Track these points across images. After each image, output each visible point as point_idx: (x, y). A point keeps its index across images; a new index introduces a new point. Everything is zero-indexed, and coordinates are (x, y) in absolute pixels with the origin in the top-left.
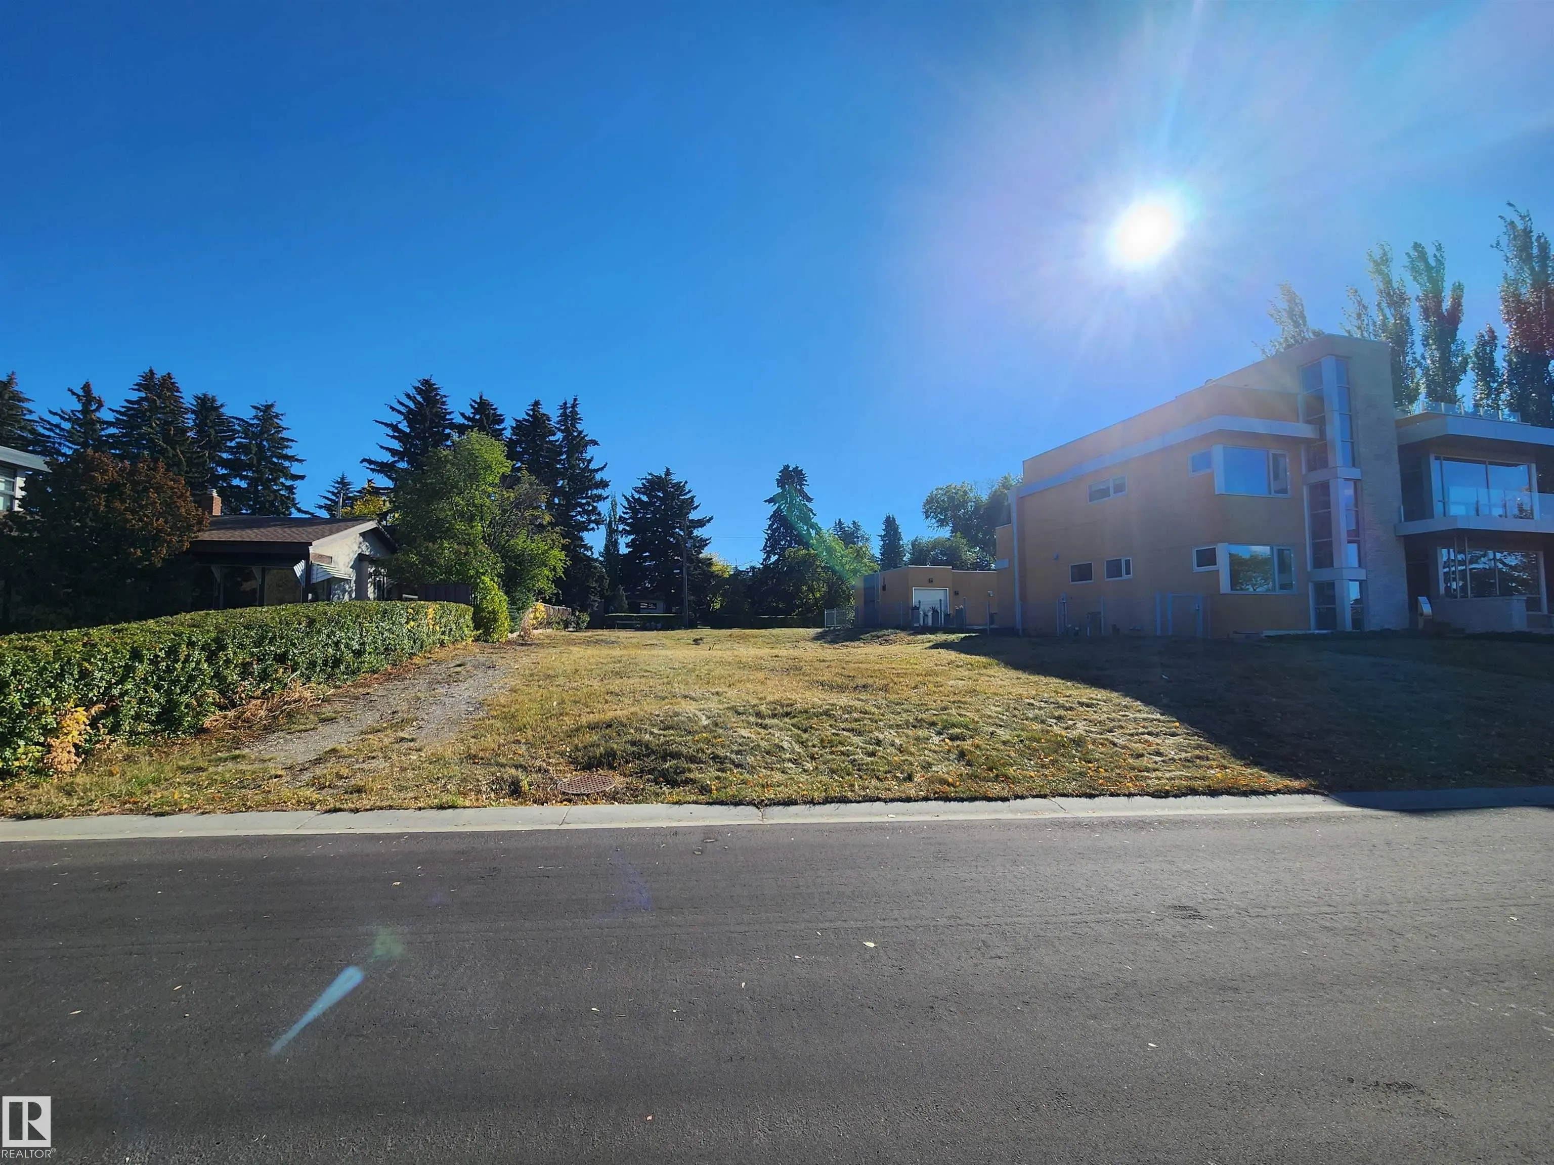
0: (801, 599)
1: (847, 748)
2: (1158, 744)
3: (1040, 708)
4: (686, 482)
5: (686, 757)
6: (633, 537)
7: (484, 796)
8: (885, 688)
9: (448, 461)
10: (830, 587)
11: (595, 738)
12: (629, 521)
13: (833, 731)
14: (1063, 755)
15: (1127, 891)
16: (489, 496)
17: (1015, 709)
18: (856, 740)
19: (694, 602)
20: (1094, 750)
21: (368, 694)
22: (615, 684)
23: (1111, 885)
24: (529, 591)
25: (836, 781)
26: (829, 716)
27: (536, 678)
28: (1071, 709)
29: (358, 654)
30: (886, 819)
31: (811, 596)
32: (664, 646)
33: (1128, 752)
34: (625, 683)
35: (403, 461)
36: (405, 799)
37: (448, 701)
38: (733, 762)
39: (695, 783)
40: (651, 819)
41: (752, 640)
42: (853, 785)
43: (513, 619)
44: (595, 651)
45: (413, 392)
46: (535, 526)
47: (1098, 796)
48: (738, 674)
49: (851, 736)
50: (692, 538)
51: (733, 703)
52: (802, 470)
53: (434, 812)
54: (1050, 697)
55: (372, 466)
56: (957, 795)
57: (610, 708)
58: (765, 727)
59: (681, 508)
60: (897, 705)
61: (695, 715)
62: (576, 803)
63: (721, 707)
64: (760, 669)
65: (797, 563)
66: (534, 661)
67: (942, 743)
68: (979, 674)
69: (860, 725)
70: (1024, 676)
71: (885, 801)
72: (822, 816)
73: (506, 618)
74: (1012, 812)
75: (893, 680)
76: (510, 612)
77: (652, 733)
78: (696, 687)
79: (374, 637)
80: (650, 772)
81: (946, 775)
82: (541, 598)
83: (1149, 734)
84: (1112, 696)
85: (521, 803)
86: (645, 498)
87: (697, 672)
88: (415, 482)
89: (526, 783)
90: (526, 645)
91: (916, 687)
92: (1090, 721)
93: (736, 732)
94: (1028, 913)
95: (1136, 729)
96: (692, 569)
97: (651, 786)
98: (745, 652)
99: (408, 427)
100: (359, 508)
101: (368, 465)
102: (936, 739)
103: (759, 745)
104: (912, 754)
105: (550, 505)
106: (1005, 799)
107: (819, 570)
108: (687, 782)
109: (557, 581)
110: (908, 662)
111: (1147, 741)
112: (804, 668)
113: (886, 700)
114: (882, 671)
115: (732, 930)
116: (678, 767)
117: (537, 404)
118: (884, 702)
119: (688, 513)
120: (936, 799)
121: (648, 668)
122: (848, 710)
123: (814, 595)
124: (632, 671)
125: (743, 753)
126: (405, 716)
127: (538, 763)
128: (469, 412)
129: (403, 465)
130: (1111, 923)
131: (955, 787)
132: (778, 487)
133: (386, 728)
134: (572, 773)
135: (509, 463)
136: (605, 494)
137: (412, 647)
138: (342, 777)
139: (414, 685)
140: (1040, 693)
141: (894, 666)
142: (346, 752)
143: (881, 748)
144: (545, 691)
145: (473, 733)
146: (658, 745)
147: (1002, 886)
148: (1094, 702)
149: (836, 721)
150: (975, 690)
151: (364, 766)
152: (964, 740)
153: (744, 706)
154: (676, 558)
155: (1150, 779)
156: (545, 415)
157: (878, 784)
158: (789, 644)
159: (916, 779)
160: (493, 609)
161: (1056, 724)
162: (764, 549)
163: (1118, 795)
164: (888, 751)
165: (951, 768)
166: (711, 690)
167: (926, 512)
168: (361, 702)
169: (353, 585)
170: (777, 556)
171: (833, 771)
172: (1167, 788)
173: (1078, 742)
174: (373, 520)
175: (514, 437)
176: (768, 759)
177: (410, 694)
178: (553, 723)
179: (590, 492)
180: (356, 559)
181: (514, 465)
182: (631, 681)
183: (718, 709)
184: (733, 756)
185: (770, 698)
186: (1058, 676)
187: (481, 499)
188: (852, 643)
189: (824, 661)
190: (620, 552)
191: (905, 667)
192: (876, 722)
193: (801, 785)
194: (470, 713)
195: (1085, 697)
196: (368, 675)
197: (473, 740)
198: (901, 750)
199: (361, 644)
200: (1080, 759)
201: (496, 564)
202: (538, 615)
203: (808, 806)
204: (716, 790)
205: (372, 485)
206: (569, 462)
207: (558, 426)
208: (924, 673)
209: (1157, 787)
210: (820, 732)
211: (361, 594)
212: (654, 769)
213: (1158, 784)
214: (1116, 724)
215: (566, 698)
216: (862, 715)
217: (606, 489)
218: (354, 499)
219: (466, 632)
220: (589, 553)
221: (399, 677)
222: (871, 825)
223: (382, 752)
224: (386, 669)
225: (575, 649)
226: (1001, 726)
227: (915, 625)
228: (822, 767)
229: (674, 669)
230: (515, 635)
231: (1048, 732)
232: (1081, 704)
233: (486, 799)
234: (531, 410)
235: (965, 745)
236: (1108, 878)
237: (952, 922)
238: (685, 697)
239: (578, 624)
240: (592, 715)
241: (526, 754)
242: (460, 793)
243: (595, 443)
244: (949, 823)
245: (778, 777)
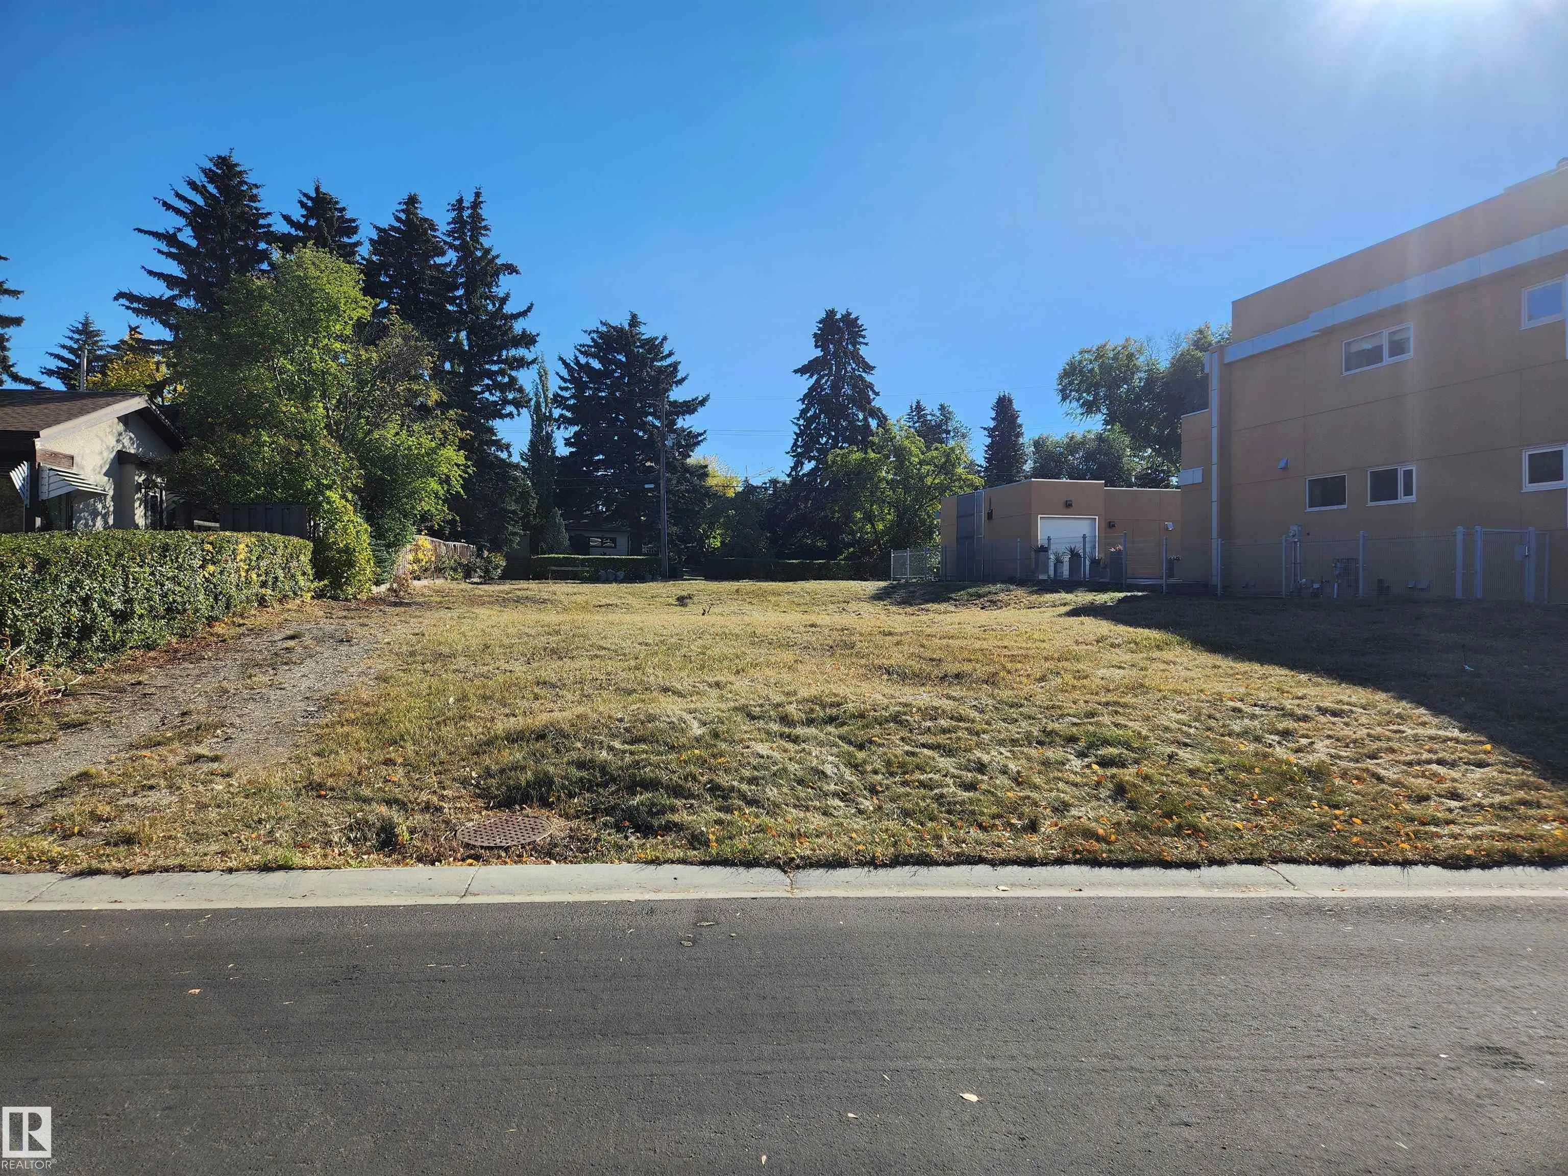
0: (853, 533)
1: (930, 776)
2: (1454, 780)
3: (1253, 717)
4: (665, 338)
5: (667, 788)
6: (576, 428)
7: (336, 851)
8: (991, 680)
9: (265, 298)
10: (900, 516)
11: (519, 756)
12: (572, 402)
13: (907, 748)
14: (1290, 795)
15: (1399, 1021)
16: (335, 358)
17: (1210, 717)
18: (944, 762)
19: (678, 536)
20: (1344, 788)
21: (139, 683)
22: (550, 670)
23: (1371, 1011)
24: (405, 517)
25: (912, 829)
26: (900, 723)
27: (420, 658)
28: (1305, 718)
29: (122, 617)
30: (994, 893)
31: (868, 527)
32: (629, 608)
33: (1403, 792)
34: (566, 668)
35: (188, 296)
36: (205, 855)
37: (273, 695)
38: (743, 797)
39: (682, 829)
40: (610, 888)
41: (773, 599)
42: (938, 837)
43: (379, 562)
44: (515, 614)
45: (200, 179)
46: (414, 408)
47: (1350, 863)
48: (752, 653)
49: (936, 756)
50: (674, 431)
51: (743, 701)
52: (857, 319)
53: (254, 877)
54: (1270, 699)
55: (135, 305)
56: (1113, 856)
57: (543, 708)
58: (795, 740)
59: (656, 381)
60: (1011, 706)
61: (681, 719)
62: (487, 862)
63: (723, 706)
64: (786, 645)
65: (847, 474)
66: (417, 631)
67: (1087, 771)
68: (1148, 659)
69: (950, 739)
70: (1226, 663)
71: (993, 863)
72: (887, 885)
73: (368, 561)
74: (1203, 885)
75: (1004, 667)
76: (373, 551)
77: (611, 749)
78: (684, 674)
79: (148, 590)
80: (609, 811)
81: (1094, 824)
82: (427, 528)
83: (1440, 762)
84: (1377, 697)
85: (398, 862)
86: (596, 364)
87: (684, 651)
88: (209, 331)
89: (405, 828)
90: (401, 604)
91: (1042, 679)
92: (1338, 740)
93: (748, 747)
94: (1233, 1054)
95: (1416, 753)
96: (674, 482)
97: (609, 834)
98: (763, 619)
99: (195, 237)
100: (116, 374)
101: (127, 303)
102: (1076, 764)
103: (785, 769)
104: (1036, 787)
105: (437, 374)
106: (1191, 865)
107: (883, 485)
108: (669, 827)
109: (452, 501)
110: (1029, 638)
111: (1435, 774)
112: (859, 645)
113: (994, 698)
114: (988, 652)
115: (744, 1069)
116: (653, 805)
117: (412, 201)
118: (990, 702)
119: (667, 390)
120: (1077, 862)
121: (602, 643)
122: (932, 714)
123: (873, 525)
124: (578, 648)
125: (761, 781)
126: (203, 719)
127: (424, 796)
128: (298, 214)
129: (186, 303)
130: (1371, 1072)
131: (1108, 843)
132: (817, 347)
133: (170, 739)
134: (480, 813)
135: (368, 301)
136: (529, 357)
137: (212, 607)
138: (99, 819)
139: (216, 669)
140: (1253, 692)
141: (1006, 644)
142: (106, 777)
143: (985, 778)
144: (435, 681)
145: (316, 748)
146: (621, 768)
147: (1188, 1007)
148: (1346, 707)
149: (911, 731)
150: (1142, 686)
151: (137, 801)
152: (1124, 766)
153: (761, 706)
154: (648, 464)
155: (1440, 837)
156: (426, 220)
157: (981, 836)
158: (831, 606)
159: (1043, 829)
160: (346, 546)
161: (1279, 743)
162: (794, 451)
163: (1385, 863)
164: (998, 782)
165: (1102, 812)
166: (706, 678)
167: (1062, 391)
168: (129, 698)
169: (109, 503)
170: (813, 463)
171: (906, 813)
172: (1468, 852)
173: (1317, 774)
174: (141, 395)
175: (375, 258)
176: (801, 792)
177: (210, 684)
178: (448, 731)
179: (504, 353)
180: (113, 461)
181: (377, 305)
182: (577, 664)
183: (718, 709)
184: (744, 787)
185: (804, 693)
186: (1282, 664)
187: (322, 360)
188: (936, 606)
189: (890, 634)
190: (557, 454)
191: (1024, 645)
192: (977, 734)
193: (854, 835)
194: (311, 715)
195: (1330, 699)
196: (138, 653)
197: (315, 760)
198: (1018, 780)
199: (126, 602)
200: (1320, 801)
201: (349, 470)
202: (421, 556)
203: (866, 869)
204: (717, 841)
205: (137, 336)
206: (468, 301)
207: (449, 240)
208: (1056, 656)
209: (1452, 851)
210: (885, 749)
211: (124, 519)
212: (614, 808)
213: (1452, 847)
214: (1383, 744)
215: (471, 692)
216: (954, 723)
217: (532, 348)
218: (106, 360)
219: (302, 583)
220: (504, 455)
221: (191, 657)
222: (969, 902)
223: (166, 779)
224: (169, 643)
225: (482, 612)
226: (1186, 745)
227: (1041, 577)
228: (888, 806)
229: (646, 645)
230: (383, 588)
231: (1266, 756)
232: (1323, 711)
233: (340, 855)
234: (403, 211)
235: (1125, 775)
236: (1367, 998)
237: (1106, 1063)
238: (665, 690)
239: (487, 571)
240: (512, 719)
241: (404, 781)
242: (296, 845)
243: (512, 269)
244: (1097, 902)
245: (817, 821)
